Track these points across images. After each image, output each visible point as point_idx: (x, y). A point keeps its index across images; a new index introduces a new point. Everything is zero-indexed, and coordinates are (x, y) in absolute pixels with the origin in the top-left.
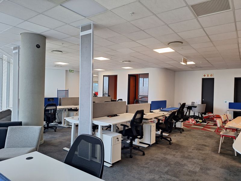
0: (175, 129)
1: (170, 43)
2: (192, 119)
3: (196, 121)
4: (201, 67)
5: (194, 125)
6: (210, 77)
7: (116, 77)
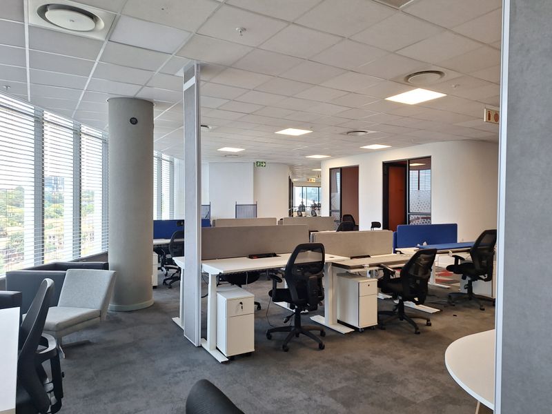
0: (470, 299)
1: (410, 76)
7: (355, 170)
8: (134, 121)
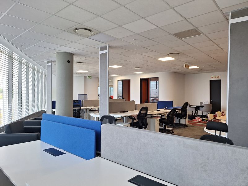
0: (180, 125)
1: (169, 54)
2: (199, 117)
3: (202, 119)
4: (206, 70)
5: (200, 122)
6: (217, 79)
7: (129, 81)
8: (69, 62)
